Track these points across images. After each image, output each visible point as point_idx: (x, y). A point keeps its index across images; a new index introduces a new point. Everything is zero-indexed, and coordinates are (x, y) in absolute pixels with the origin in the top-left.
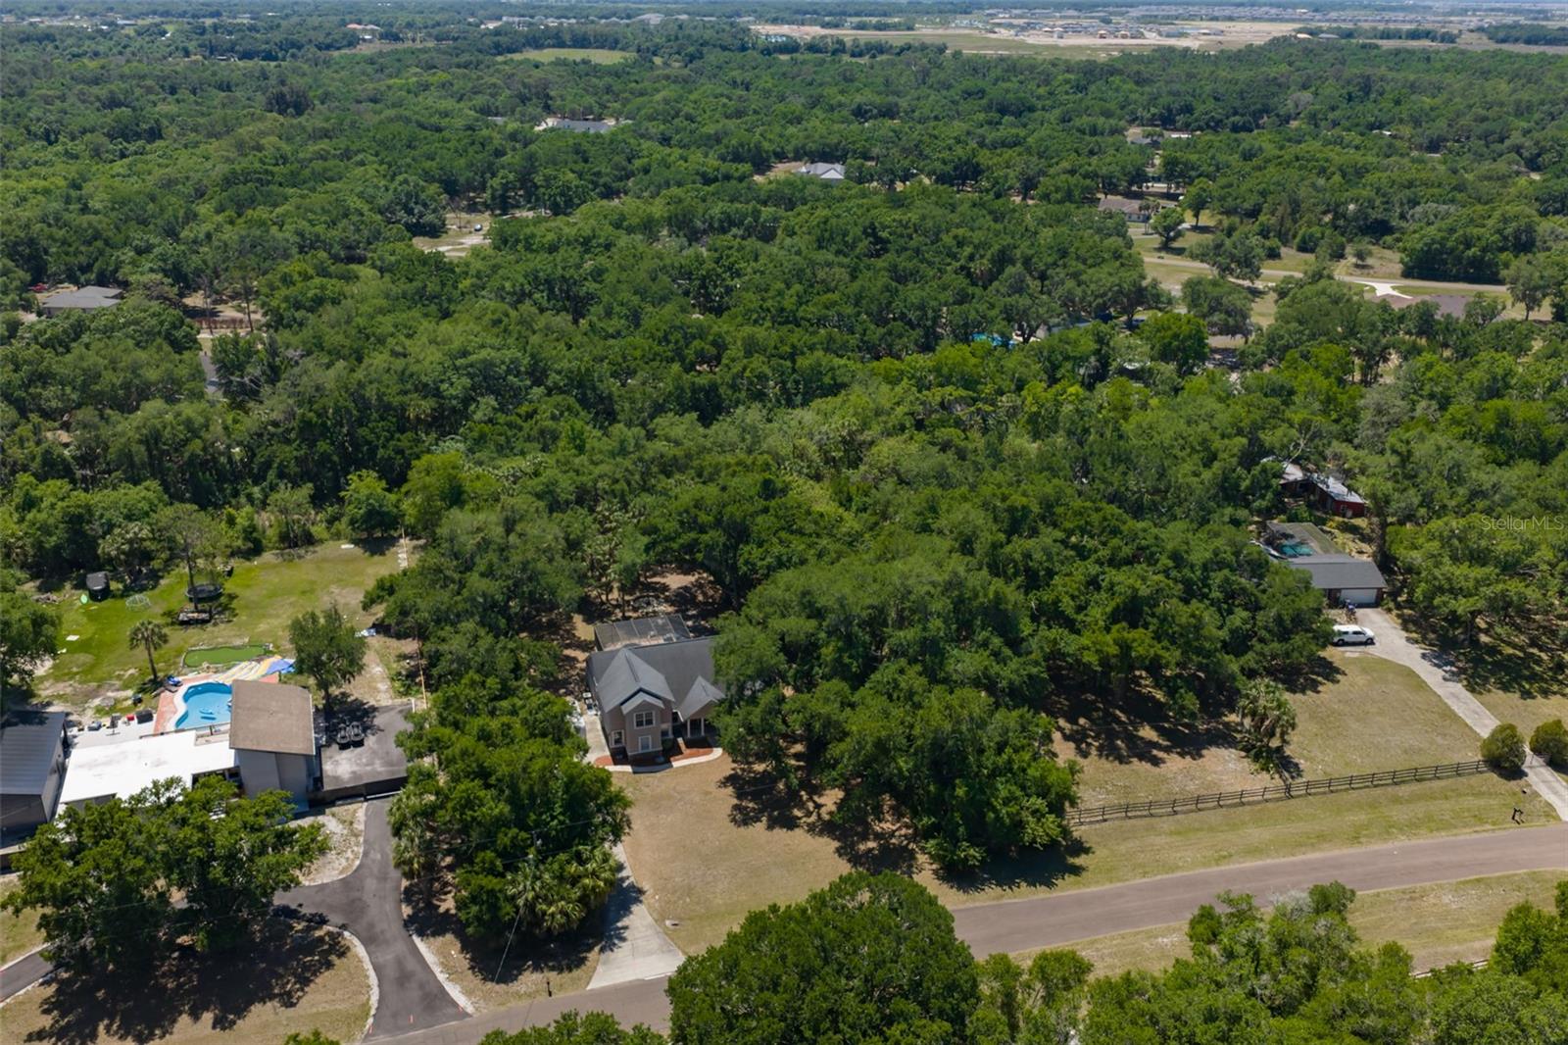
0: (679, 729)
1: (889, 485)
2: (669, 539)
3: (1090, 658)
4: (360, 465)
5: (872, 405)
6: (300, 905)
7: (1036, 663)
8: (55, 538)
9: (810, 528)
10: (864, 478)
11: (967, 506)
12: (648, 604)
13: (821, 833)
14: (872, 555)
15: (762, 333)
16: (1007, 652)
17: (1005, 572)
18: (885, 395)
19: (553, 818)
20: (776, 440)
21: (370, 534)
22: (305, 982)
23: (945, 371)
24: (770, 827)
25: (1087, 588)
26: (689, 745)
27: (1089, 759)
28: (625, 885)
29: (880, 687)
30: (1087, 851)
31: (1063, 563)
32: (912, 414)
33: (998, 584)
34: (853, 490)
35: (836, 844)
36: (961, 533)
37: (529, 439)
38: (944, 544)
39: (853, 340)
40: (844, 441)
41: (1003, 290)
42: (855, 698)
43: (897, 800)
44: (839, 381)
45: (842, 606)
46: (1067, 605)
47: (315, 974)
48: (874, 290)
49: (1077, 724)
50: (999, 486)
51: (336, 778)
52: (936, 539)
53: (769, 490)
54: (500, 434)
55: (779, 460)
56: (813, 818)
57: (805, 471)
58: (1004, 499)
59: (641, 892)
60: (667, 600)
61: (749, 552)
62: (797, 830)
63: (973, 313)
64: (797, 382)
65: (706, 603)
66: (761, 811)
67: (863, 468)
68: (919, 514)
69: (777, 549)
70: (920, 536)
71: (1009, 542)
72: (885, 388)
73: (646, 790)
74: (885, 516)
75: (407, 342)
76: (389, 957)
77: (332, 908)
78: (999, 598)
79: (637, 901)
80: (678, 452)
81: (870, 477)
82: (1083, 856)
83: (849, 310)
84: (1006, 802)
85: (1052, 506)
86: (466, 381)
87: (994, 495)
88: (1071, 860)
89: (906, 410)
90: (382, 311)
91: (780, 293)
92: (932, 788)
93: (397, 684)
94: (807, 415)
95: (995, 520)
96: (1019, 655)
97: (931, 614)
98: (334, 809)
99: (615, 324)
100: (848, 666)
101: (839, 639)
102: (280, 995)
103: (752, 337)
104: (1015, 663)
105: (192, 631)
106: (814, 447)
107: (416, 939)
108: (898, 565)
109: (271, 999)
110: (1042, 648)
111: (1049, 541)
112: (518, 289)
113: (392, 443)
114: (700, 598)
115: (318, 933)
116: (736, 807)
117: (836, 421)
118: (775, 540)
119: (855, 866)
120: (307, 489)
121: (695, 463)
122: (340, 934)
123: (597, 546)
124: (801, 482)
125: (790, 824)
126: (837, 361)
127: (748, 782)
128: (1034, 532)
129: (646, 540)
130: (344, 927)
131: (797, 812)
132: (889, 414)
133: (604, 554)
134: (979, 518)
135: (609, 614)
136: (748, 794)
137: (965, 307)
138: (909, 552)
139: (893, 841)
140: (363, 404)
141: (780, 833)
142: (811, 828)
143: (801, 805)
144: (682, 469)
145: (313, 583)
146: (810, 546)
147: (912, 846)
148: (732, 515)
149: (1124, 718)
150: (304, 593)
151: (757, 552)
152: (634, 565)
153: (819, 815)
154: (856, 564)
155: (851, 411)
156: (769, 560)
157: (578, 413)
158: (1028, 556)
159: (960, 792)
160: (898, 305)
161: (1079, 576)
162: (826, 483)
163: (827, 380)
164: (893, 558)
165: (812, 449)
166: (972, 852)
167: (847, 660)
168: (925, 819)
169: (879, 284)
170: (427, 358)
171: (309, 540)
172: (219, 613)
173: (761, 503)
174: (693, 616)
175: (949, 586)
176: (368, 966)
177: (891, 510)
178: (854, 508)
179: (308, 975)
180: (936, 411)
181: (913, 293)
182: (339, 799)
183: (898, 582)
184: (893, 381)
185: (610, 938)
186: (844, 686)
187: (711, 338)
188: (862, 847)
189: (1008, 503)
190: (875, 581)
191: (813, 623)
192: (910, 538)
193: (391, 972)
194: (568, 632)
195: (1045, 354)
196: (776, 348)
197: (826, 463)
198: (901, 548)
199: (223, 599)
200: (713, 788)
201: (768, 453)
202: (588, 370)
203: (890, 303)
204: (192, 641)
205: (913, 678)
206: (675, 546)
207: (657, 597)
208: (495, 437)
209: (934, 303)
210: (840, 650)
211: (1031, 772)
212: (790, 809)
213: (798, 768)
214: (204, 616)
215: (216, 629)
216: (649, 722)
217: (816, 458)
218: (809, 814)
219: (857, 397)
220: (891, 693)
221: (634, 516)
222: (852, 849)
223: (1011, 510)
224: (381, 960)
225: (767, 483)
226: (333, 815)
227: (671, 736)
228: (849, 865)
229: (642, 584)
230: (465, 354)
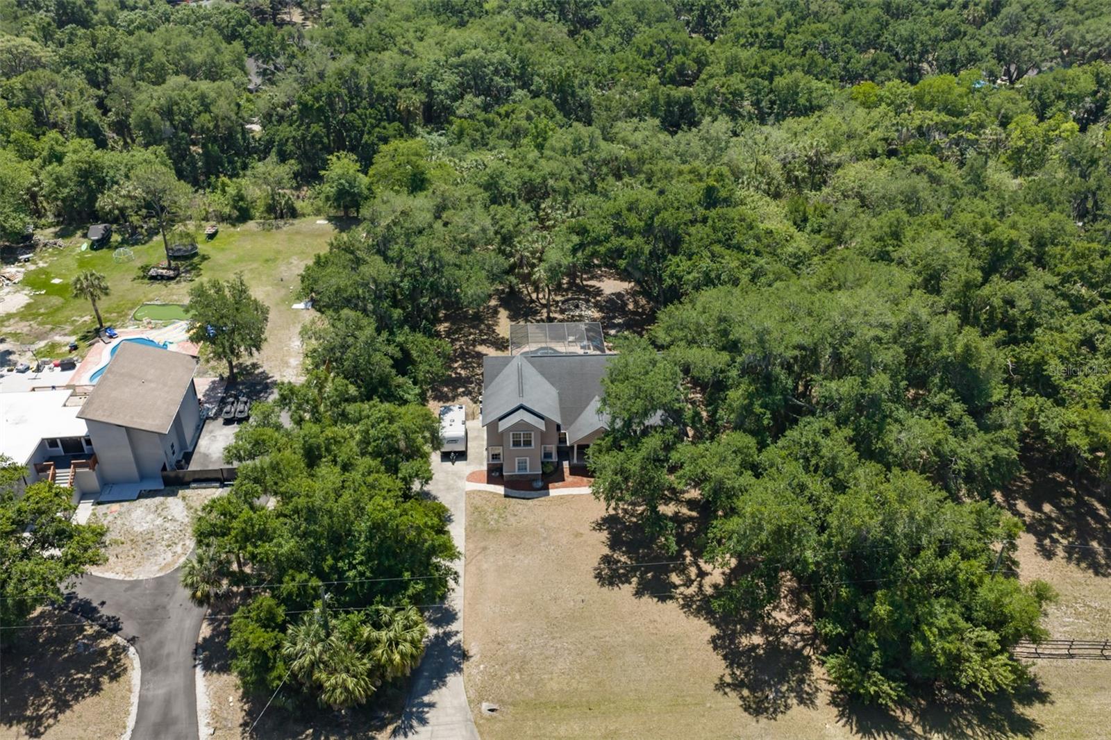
0: (564, 453)
1: (849, 207)
2: (597, 241)
3: (1078, 440)
4: (340, 146)
5: (844, 128)
6: (103, 603)
7: (1007, 442)
8: (67, 190)
9: (751, 244)
10: (826, 200)
11: (940, 234)
12: (577, 307)
13: (697, 613)
14: (814, 281)
15: (747, 55)
16: (969, 422)
17: (977, 318)
18: (860, 118)
19: (353, 567)
20: (737, 153)
21: (346, 213)
22: (62, 705)
23: (927, 98)
24: (639, 593)
25: (1078, 348)
26: (574, 471)
27: (1054, 561)
28: (450, 643)
29: (796, 449)
30: (1043, 698)
31: (1052, 315)
32: (885, 140)
33: (970, 335)
34: (810, 210)
35: (713, 631)
36: (927, 266)
37: (502, 136)
38: (905, 277)
39: (836, 69)
40: (810, 161)
41: (995, 31)
42: (763, 458)
43: (799, 582)
44: (815, 102)
45: (761, 341)
46: (1055, 369)
47: (76, 699)
48: (864, 22)
49: (1040, 510)
50: (982, 215)
51: (206, 456)
52: (895, 269)
53: (711, 198)
54: (477, 130)
55: (737, 174)
56: (693, 589)
57: (763, 186)
58: (986, 230)
59: (465, 656)
60: (597, 305)
61: (677, 264)
62: (669, 602)
63: (962, 48)
64: (773, 103)
65: (635, 313)
66: (634, 570)
67: (825, 190)
68: (881, 239)
69: (705, 264)
70: (875, 265)
71: (986, 280)
72: (861, 112)
73: (512, 520)
74: (839, 240)
75: (416, 43)
76: (161, 692)
77: (131, 614)
78: (968, 354)
79: (457, 668)
80: (632, 156)
81: (832, 200)
82: (1037, 705)
83: (836, 39)
84: (943, 634)
85: (1045, 245)
86: (455, 79)
87: (974, 224)
88: (1020, 709)
89: (881, 135)
90: (408, 19)
91: (770, 19)
92: (844, 592)
93: (309, 361)
94: (776, 133)
95: (973, 253)
96: (986, 429)
97: (876, 365)
98: (188, 492)
99: (613, 40)
100: (759, 418)
101: (753, 381)
102: (31, 719)
103: (735, 57)
104: (979, 440)
105: (157, 286)
106: (779, 165)
107: (199, 672)
108: (843, 297)
109: (19, 722)
110: (1017, 423)
111: (1039, 286)
112: (533, 7)
113: (377, 129)
114: (631, 306)
115: (105, 643)
116: (606, 559)
117: (805, 141)
118: (706, 253)
119: (731, 665)
120: (293, 165)
121: (646, 167)
122: (125, 649)
123: (526, 244)
124: (756, 197)
125: (662, 591)
126: (816, 84)
127: (628, 528)
128: (1018, 274)
129: (576, 239)
130: (132, 641)
131: (675, 578)
132: (862, 139)
133: (533, 253)
134: (952, 250)
135: (536, 313)
136: (623, 543)
137: (956, 42)
138: (859, 282)
139: (785, 639)
140: (355, 92)
141: (649, 603)
142: (687, 604)
143: (682, 570)
144: (632, 172)
145: (279, 252)
146: (744, 265)
147: (808, 651)
148: (663, 222)
149: (1102, 511)
150: (267, 261)
151: (686, 264)
152: (560, 266)
153: (701, 586)
154: (793, 291)
155: (823, 132)
156: (695, 274)
157: (554, 116)
158: (1010, 303)
159: (882, 609)
160: (886, 37)
161: (1073, 335)
162: (783, 202)
163: (802, 101)
164: (839, 288)
165: (775, 167)
166: (885, 687)
167: (758, 410)
168: (830, 627)
169: (871, 16)
170: (428, 56)
171: (293, 213)
172: (187, 272)
173: (701, 211)
174: (619, 325)
175: (905, 328)
176: (135, 700)
177: (847, 233)
178: (809, 229)
179: (69, 698)
180: (913, 136)
181: (904, 28)
182: (195, 481)
183: (838, 321)
184: (868, 105)
185: (410, 716)
186: (751, 441)
187: (694, 55)
188: (745, 641)
189: (992, 235)
190: (810, 314)
191: (725, 357)
192: (864, 266)
193: (153, 715)
194: (489, 327)
195: (1037, 91)
196: (756, 67)
197: (788, 181)
198: (851, 277)
199: (196, 260)
200: (586, 528)
201: (727, 165)
202: (568, 75)
203: (878, 36)
204: (151, 296)
205: (837, 445)
206: (602, 249)
207: (587, 301)
208: (471, 132)
209: (923, 37)
210: (750, 396)
211: (982, 592)
212: (667, 571)
213: (691, 519)
214: (171, 273)
215: (176, 286)
216: (528, 443)
217: (779, 176)
218: (690, 581)
219: (831, 119)
220: (809, 459)
221: (572, 216)
222: (732, 642)
223: (994, 244)
224: (150, 694)
225: (710, 191)
226: (184, 498)
227: (555, 459)
228: (723, 663)
229: (577, 285)
230: (459, 53)
